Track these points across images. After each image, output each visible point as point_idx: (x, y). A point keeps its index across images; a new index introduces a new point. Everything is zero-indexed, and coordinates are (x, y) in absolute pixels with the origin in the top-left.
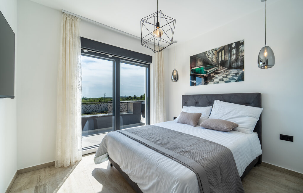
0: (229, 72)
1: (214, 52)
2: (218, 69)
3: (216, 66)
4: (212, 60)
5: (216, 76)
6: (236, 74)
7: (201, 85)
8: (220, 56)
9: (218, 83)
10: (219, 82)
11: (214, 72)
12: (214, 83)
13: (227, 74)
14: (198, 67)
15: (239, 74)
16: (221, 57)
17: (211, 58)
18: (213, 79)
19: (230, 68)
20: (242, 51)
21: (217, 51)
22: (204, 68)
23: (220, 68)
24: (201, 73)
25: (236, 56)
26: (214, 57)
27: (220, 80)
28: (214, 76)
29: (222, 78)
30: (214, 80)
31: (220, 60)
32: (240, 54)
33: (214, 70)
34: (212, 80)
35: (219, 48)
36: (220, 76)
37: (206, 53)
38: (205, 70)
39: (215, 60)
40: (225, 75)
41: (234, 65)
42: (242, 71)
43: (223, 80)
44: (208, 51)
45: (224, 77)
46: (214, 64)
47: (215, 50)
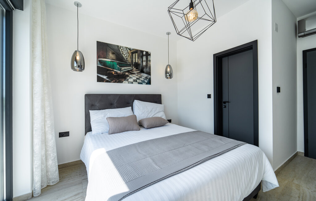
0: (141, 75)
1: (129, 51)
2: (132, 69)
3: (130, 65)
4: (127, 59)
5: (130, 76)
6: (146, 78)
7: (114, 82)
8: (134, 57)
9: (132, 83)
10: (134, 82)
11: (128, 71)
12: (129, 83)
13: (139, 76)
14: (110, 60)
15: (148, 78)
16: (134, 59)
17: (125, 55)
18: (128, 78)
19: (142, 71)
20: (150, 61)
21: (132, 51)
22: (117, 64)
23: (134, 69)
24: (113, 69)
25: (146, 63)
26: (128, 56)
27: (134, 81)
28: (129, 76)
29: (136, 79)
30: (128, 80)
31: (134, 61)
32: (149, 62)
33: (129, 70)
34: (127, 80)
35: (133, 49)
36: (134, 77)
37: (120, 48)
38: (118, 66)
39: (129, 59)
40: (138, 77)
41: (145, 69)
42: (150, 77)
43: (136, 81)
44: (122, 47)
45: (137, 79)
46: (128, 63)
47: (130, 49)
